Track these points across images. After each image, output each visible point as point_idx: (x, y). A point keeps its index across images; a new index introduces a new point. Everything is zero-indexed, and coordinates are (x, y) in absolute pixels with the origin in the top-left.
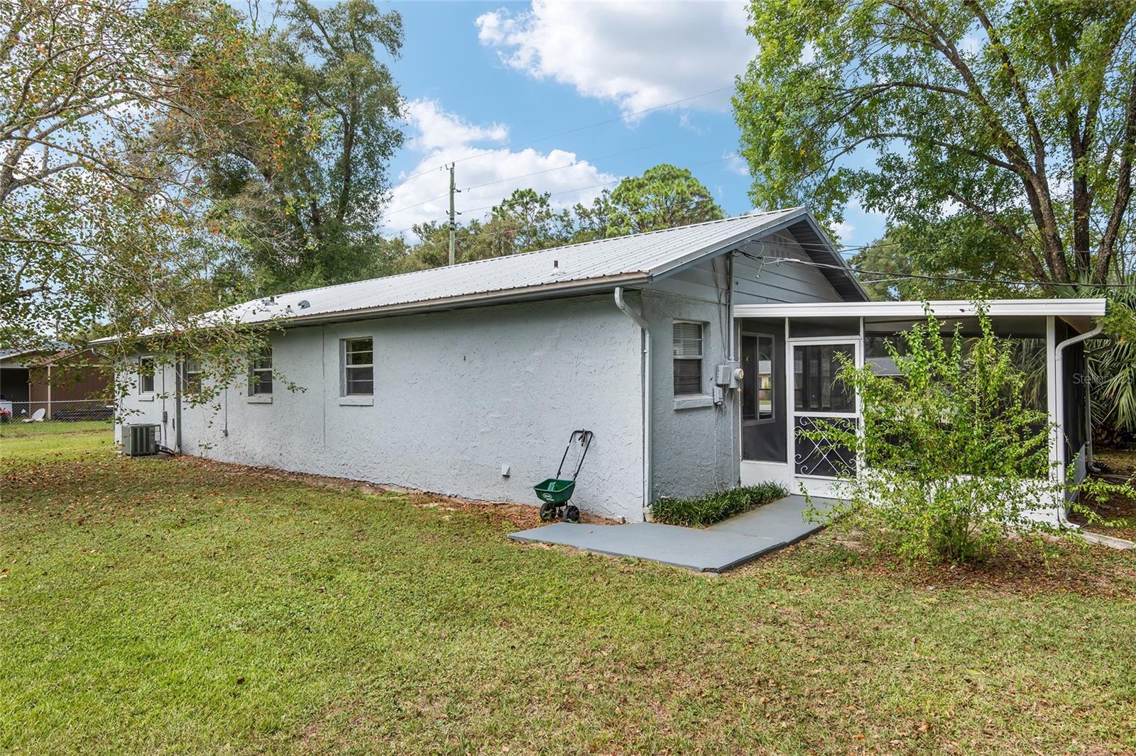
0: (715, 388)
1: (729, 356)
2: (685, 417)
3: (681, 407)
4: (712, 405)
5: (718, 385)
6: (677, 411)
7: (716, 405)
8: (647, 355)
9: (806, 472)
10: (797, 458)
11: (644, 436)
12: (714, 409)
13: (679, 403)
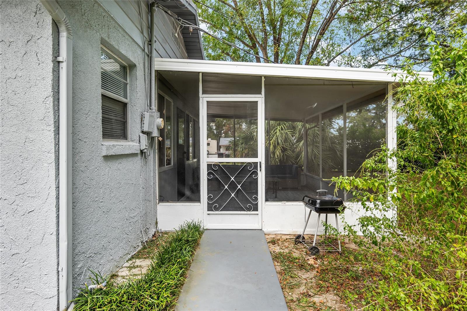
0: (141, 134)
1: (150, 106)
2: (115, 165)
3: (111, 152)
4: (139, 152)
5: (143, 132)
6: (107, 158)
7: (142, 152)
8: (64, 67)
9: (216, 209)
10: (209, 198)
11: (58, 198)
12: (139, 156)
13: (108, 148)
